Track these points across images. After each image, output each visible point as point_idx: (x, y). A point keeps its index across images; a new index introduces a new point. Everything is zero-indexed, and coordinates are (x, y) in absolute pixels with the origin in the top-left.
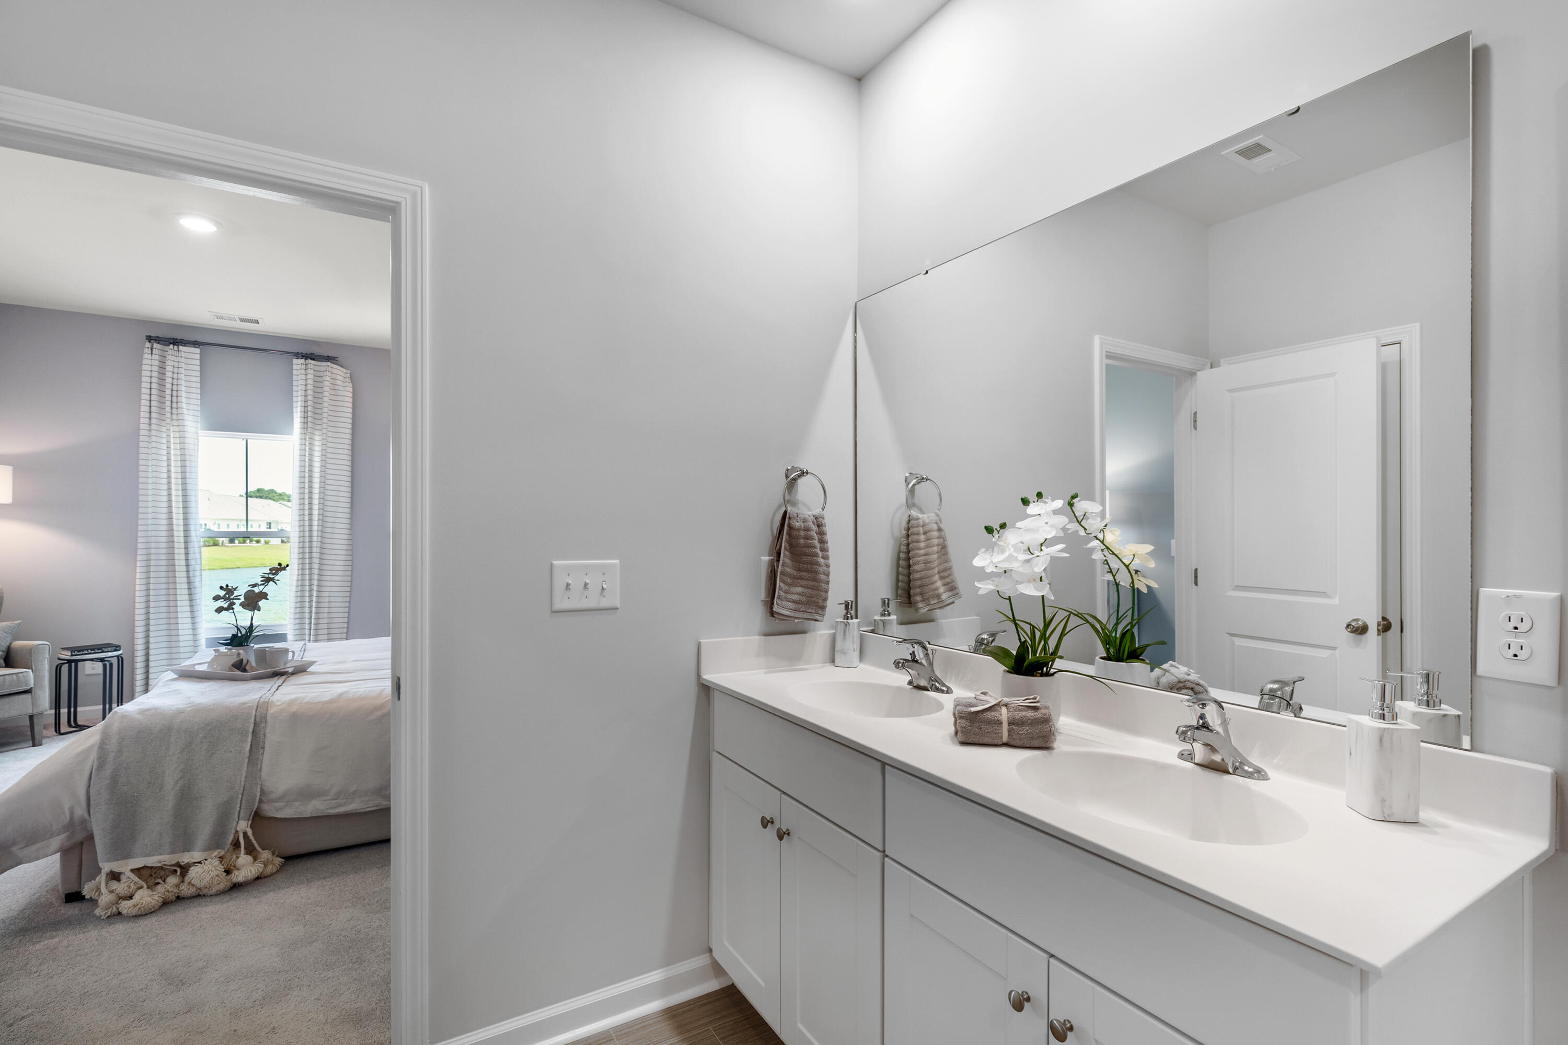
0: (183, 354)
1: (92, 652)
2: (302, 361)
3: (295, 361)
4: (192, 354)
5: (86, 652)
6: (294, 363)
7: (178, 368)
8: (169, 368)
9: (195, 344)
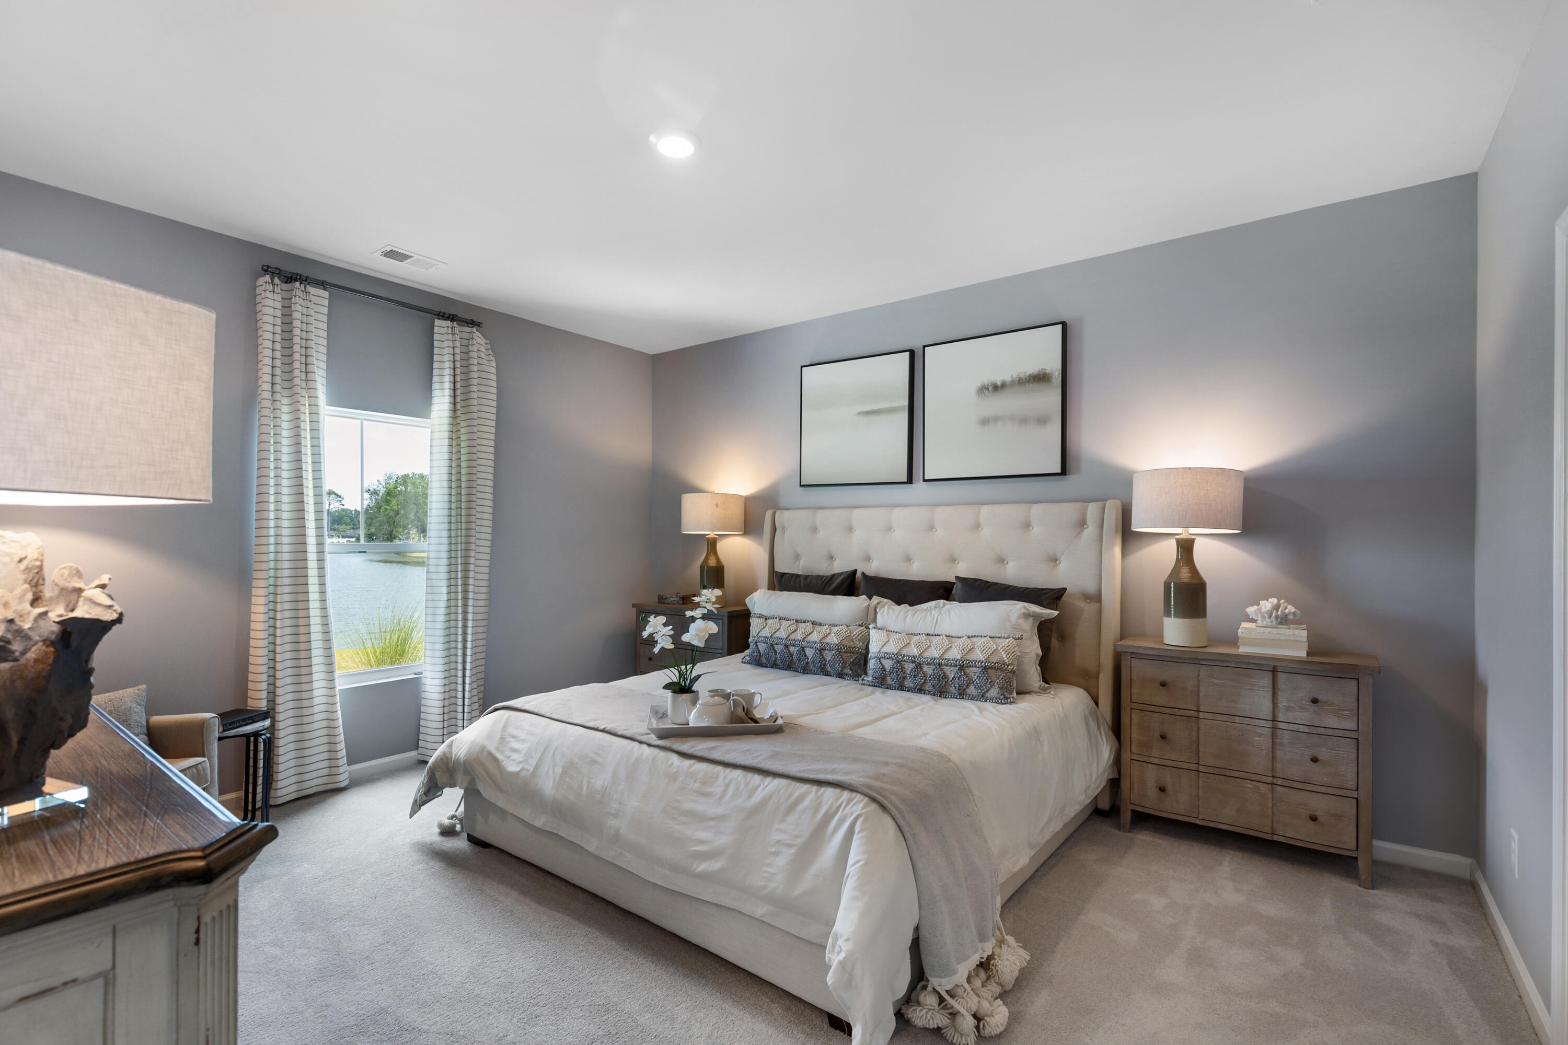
0: (312, 298)
1: (244, 723)
2: (448, 323)
3: (437, 322)
4: (320, 296)
5: (238, 725)
6: (436, 324)
7: (307, 316)
8: (297, 315)
9: (323, 284)
